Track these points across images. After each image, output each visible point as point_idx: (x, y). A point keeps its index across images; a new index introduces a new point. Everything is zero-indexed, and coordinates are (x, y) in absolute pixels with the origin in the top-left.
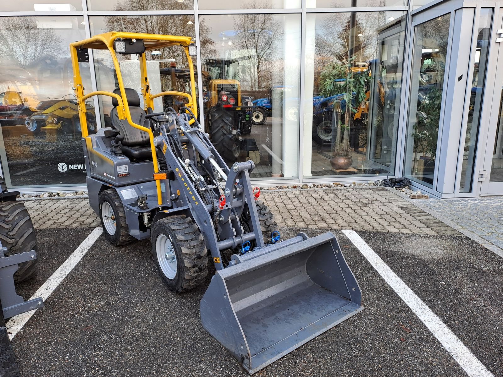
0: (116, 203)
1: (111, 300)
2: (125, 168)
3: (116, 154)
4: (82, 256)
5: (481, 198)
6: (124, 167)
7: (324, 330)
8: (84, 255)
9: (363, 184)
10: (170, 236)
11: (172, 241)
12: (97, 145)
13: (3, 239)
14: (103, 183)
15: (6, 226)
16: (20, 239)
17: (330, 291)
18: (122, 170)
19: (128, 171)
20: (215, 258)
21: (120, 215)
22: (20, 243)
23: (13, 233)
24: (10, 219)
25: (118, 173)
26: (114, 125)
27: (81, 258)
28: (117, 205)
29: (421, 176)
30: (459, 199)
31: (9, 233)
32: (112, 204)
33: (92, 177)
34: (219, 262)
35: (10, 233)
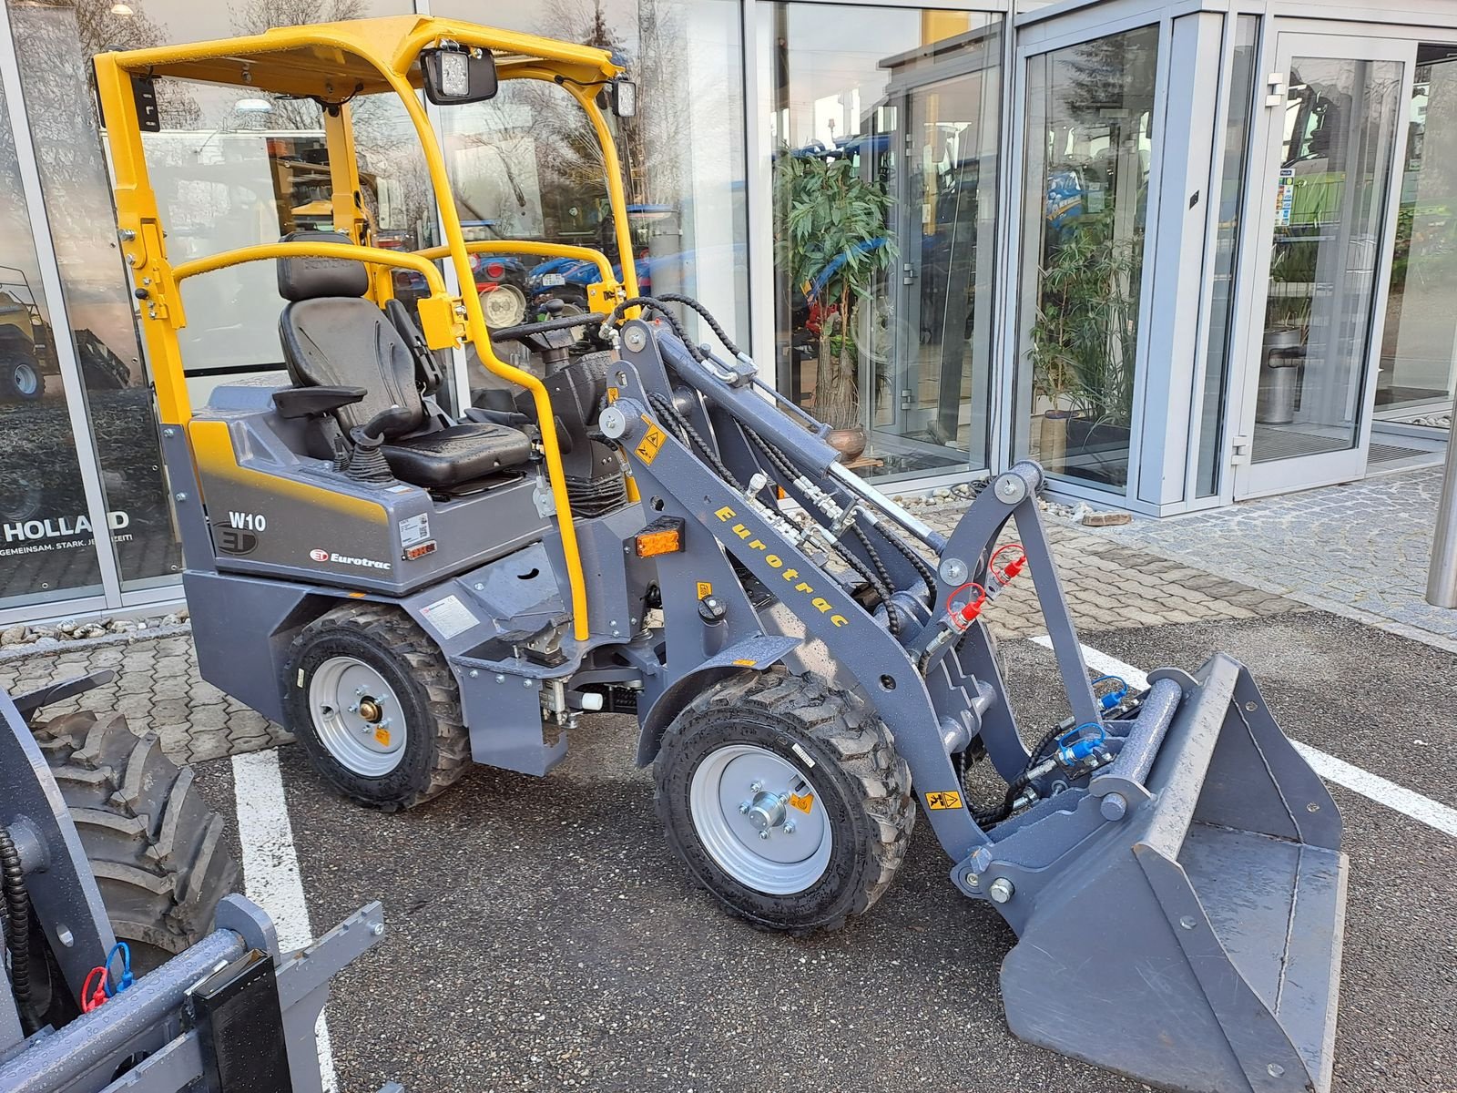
0: (409, 656)
1: (595, 1017)
2: (421, 526)
3: (372, 477)
4: (296, 875)
5: (1238, 507)
6: (415, 521)
7: (1338, 950)
8: (296, 870)
9: (924, 499)
10: (796, 748)
11: (811, 763)
12: (259, 450)
13: (136, 881)
14: (307, 589)
15: (131, 827)
16: (192, 866)
17: (1217, 825)
18: (413, 533)
19: (428, 535)
20: (929, 797)
21: (433, 698)
22: (195, 884)
23: (162, 849)
24: (129, 793)
25: (404, 545)
26: (307, 372)
27: (299, 883)
28: (414, 664)
29: (1057, 462)
30: (1199, 515)
31: (148, 853)
32: (388, 661)
33: (222, 571)
34: (957, 804)
35: (151, 852)
